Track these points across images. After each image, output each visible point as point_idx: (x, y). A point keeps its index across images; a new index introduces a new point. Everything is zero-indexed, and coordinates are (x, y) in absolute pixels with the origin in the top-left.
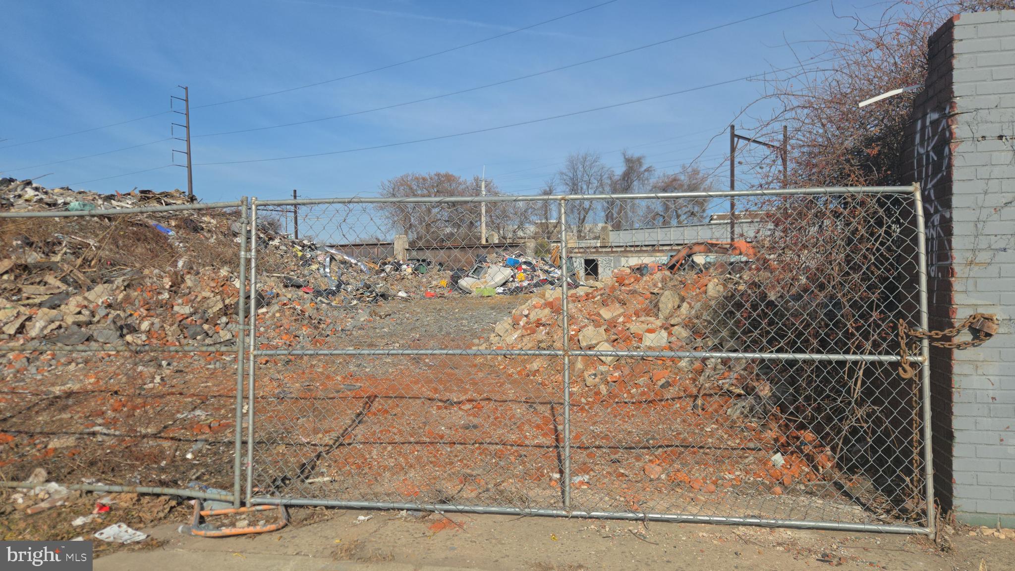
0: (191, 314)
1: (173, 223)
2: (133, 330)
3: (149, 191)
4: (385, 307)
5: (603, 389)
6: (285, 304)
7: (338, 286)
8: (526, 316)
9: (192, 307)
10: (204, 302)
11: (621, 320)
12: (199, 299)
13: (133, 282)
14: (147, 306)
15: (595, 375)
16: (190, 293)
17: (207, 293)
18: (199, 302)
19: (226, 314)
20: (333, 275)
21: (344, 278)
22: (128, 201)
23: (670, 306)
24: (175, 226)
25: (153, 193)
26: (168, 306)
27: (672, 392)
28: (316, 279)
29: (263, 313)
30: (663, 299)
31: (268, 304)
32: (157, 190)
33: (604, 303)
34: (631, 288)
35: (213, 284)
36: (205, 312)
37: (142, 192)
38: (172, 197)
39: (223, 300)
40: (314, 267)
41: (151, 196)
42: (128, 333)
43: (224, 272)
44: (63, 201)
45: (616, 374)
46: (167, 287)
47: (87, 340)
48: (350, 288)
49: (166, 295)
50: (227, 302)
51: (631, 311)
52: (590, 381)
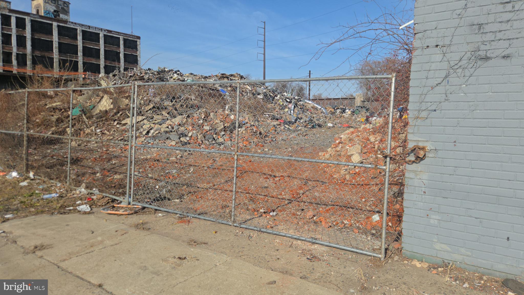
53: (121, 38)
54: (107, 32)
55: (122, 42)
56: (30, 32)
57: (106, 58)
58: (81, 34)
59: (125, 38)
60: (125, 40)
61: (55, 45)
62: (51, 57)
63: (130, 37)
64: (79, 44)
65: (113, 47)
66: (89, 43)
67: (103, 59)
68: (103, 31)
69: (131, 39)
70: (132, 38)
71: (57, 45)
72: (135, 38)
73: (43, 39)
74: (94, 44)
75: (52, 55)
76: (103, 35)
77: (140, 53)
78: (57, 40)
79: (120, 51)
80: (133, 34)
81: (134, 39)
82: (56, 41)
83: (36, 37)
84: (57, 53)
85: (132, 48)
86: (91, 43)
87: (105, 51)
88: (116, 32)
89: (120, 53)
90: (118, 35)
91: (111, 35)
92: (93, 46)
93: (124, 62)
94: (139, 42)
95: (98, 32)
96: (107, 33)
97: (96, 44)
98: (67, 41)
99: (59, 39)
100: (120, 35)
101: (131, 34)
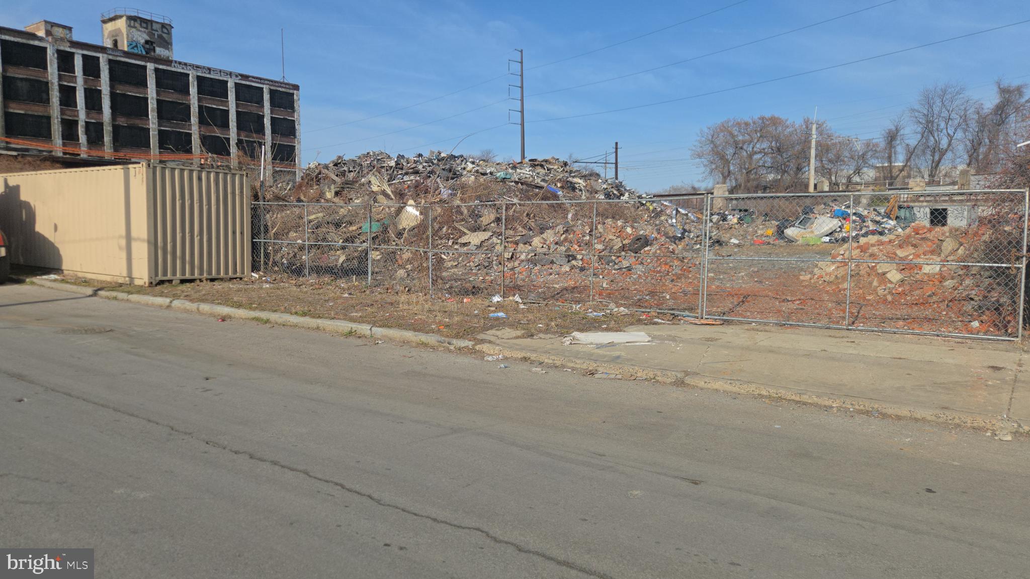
0: (603, 250)
1: (559, 185)
2: (575, 258)
3: (535, 160)
4: (724, 251)
5: (889, 298)
6: (662, 245)
7: (683, 234)
8: (843, 255)
9: (604, 245)
10: (610, 242)
11: (911, 257)
12: (607, 240)
13: (568, 229)
14: (579, 244)
15: (885, 289)
16: (601, 236)
17: (611, 237)
18: (607, 242)
19: (623, 250)
20: (679, 224)
21: (687, 227)
22: (527, 169)
23: (950, 248)
24: (560, 187)
25: (539, 161)
26: (588, 244)
27: (935, 298)
28: (665, 228)
29: (648, 250)
30: (944, 243)
31: (651, 245)
32: (540, 158)
33: (901, 246)
34: (923, 236)
35: (613, 230)
36: (611, 248)
37: (530, 160)
38: (550, 163)
39: (622, 242)
40: (662, 218)
41: (536, 163)
42: (573, 260)
43: (620, 223)
44: (489, 171)
45: (900, 289)
46: (588, 232)
47: (551, 263)
48: (692, 235)
49: (588, 238)
50: (624, 242)
51: (921, 252)
52: (880, 292)
53: (264, 90)
54: (240, 77)
55: (266, 97)
56: (108, 82)
57: (240, 127)
58: (196, 83)
59: (272, 88)
60: (272, 92)
61: (152, 105)
62: (145, 127)
63: (280, 87)
64: (192, 102)
65: (252, 106)
66: (210, 99)
67: (235, 129)
68: (234, 77)
69: (283, 90)
70: (285, 88)
71: (155, 106)
72: (290, 89)
73: (130, 94)
74: (218, 100)
75: (146, 124)
76: (234, 84)
77: (299, 116)
78: (155, 95)
79: (263, 113)
80: (286, 81)
81: (288, 91)
82: (152, 98)
83: (118, 91)
84: (156, 121)
85: (285, 108)
86: (213, 100)
87: (238, 113)
88: (257, 78)
89: (263, 116)
90: (261, 83)
91: (248, 83)
92: (217, 105)
93: (272, 133)
94: (297, 96)
95: (225, 79)
96: (240, 79)
97: (222, 101)
98: (171, 97)
99: (158, 93)
100: (264, 84)
101: (282, 81)
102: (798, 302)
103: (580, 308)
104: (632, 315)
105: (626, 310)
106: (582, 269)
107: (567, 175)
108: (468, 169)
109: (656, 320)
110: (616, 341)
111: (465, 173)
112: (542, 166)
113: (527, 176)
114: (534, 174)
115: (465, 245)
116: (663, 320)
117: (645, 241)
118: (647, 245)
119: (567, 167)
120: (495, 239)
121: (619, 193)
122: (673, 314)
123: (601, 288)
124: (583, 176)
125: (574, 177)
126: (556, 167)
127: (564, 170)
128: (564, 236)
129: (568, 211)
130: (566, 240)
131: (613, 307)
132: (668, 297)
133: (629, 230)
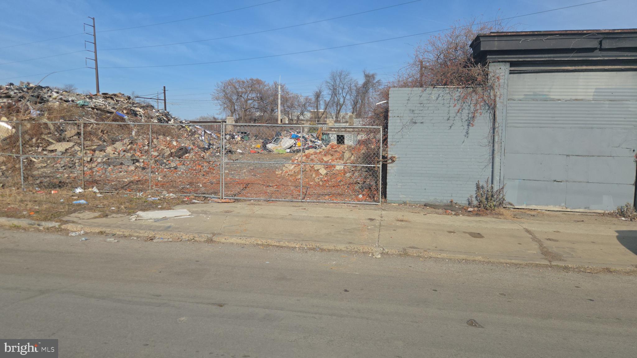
0: (158, 156)
1: (125, 112)
2: (138, 161)
3: (107, 94)
4: (234, 157)
5: (321, 183)
6: (196, 153)
7: (209, 146)
8: (297, 160)
9: (158, 153)
10: (162, 151)
11: (330, 161)
12: (160, 149)
13: (133, 142)
14: (140, 152)
15: (319, 179)
16: (156, 147)
17: (162, 147)
18: (160, 151)
19: (171, 156)
20: (206, 140)
21: (211, 142)
22: (100, 99)
23: (348, 156)
24: (126, 113)
25: (109, 95)
26: (147, 152)
27: (342, 183)
28: (198, 142)
29: (188, 156)
30: (345, 154)
31: (189, 153)
32: (110, 93)
33: (325, 155)
34: (335, 150)
35: (164, 143)
36: (163, 155)
37: (103, 94)
38: (118, 96)
39: (170, 150)
40: (196, 136)
41: (108, 96)
42: (136, 162)
43: (168, 138)
44: (71, 99)
45: (326, 178)
46: (146, 144)
47: (121, 164)
48: (214, 147)
49: (146, 148)
50: (172, 151)
51: (335, 158)
52: (317, 180)
102: (275, 187)
103: (142, 195)
104: (178, 198)
105: (174, 195)
106: (144, 168)
107: (130, 105)
108: (54, 97)
109: (194, 201)
110: (168, 216)
111: (51, 99)
112: (112, 98)
113: (101, 104)
114: (106, 103)
115: (52, 151)
116: (198, 201)
117: (186, 151)
118: (187, 153)
119: (131, 100)
120: (77, 148)
121: (167, 119)
122: (205, 197)
123: (157, 181)
124: (142, 107)
125: (135, 107)
126: (122, 100)
127: (128, 102)
128: (129, 146)
129: (132, 130)
130: (131, 149)
131: (166, 193)
132: (201, 186)
133: (175, 143)
